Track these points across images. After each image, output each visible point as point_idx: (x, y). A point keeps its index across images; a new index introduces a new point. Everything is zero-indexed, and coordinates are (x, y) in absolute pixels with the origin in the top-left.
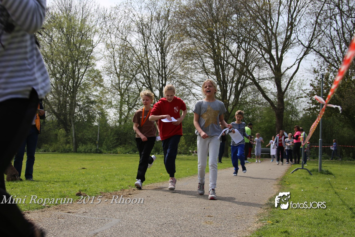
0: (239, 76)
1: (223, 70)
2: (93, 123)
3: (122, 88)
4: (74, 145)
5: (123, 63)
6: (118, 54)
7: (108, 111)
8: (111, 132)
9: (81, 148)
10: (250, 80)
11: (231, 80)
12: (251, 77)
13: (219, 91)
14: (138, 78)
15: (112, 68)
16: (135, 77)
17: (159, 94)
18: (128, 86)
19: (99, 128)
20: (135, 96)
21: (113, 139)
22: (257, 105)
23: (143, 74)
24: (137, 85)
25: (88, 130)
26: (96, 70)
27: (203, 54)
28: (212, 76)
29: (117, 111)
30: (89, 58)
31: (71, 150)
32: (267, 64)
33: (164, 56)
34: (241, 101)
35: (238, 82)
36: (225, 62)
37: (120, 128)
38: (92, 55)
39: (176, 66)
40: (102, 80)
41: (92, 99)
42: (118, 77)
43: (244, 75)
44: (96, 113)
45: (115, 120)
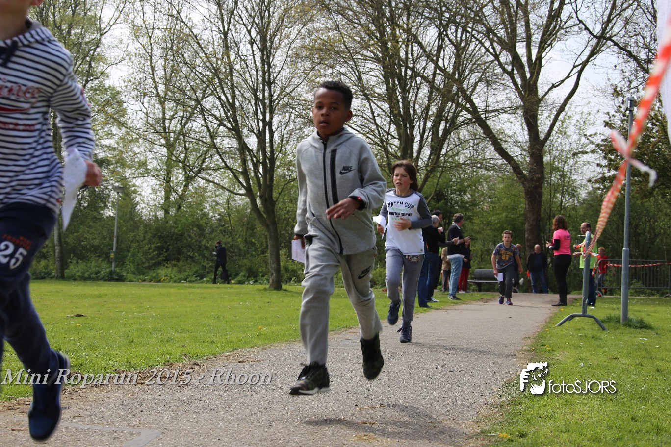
0: (441, 104)
1: (405, 91)
2: (102, 212)
3: (171, 129)
4: (57, 262)
5: (172, 72)
6: (160, 51)
7: (137, 184)
8: (146, 232)
9: (74, 268)
10: (465, 112)
11: (422, 112)
12: (468, 106)
13: (395, 138)
14: (208, 106)
15: (146, 82)
16: (201, 105)
17: (256, 144)
18: (185, 125)
19: (116, 222)
20: (201, 148)
21: (150, 249)
22: (483, 172)
23: (219, 98)
24: (206, 122)
25: (90, 227)
26: (110, 87)
27: (359, 53)
28: (379, 104)
29: (159, 183)
30: (93, 58)
31: (50, 274)
32: (506, 76)
33: (268, 58)
34: (445, 161)
35: (439, 117)
36: (409, 72)
37: (167, 222)
38: (98, 54)
39: (296, 81)
40: (123, 113)
41: (101, 154)
42: (162, 103)
43: (453, 102)
44: (110, 187)
45: (156, 205)
